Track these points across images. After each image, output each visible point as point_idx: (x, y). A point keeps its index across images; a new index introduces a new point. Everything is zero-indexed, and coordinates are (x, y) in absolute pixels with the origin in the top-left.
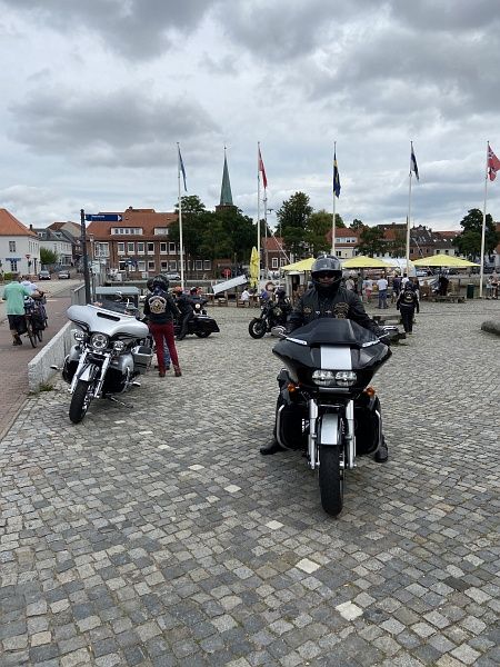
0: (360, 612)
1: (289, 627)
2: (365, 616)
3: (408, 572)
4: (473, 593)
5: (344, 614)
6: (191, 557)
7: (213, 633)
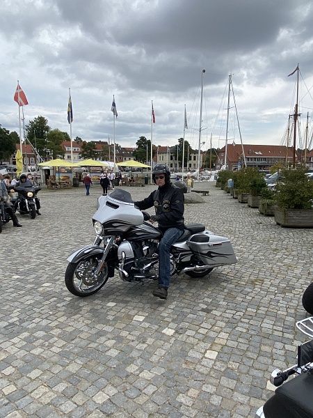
0: (174, 331)
1: (145, 346)
2: (177, 332)
3: (185, 310)
4: (214, 312)
5: (167, 333)
6: (74, 329)
7: (110, 358)
